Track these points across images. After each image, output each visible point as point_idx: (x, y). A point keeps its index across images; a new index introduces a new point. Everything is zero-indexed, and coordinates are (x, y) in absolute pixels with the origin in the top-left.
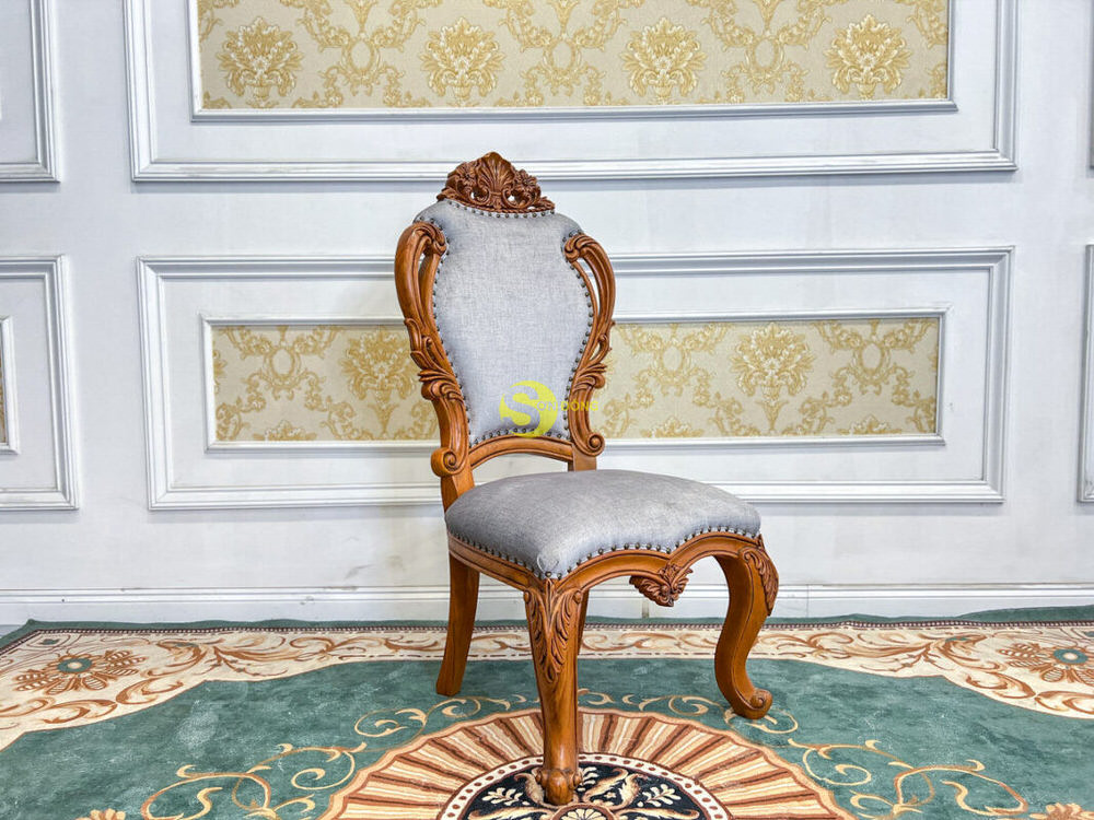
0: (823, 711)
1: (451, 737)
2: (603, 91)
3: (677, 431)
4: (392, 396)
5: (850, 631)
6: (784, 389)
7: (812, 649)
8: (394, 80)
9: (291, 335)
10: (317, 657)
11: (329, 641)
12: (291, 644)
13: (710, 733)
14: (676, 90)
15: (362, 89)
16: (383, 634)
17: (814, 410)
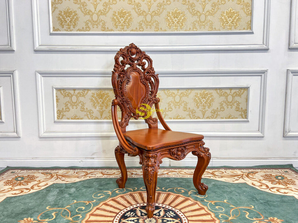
0: (214, 192)
1: (118, 199)
2: (160, 27)
3: (178, 118)
4: (103, 108)
5: (223, 170)
6: (207, 107)
7: (212, 175)
8: (104, 24)
9: (77, 92)
10: (83, 177)
11: (87, 172)
12: (76, 173)
13: (184, 198)
14: (179, 27)
15: (95, 26)
16: (101, 171)
17: (215, 112)
